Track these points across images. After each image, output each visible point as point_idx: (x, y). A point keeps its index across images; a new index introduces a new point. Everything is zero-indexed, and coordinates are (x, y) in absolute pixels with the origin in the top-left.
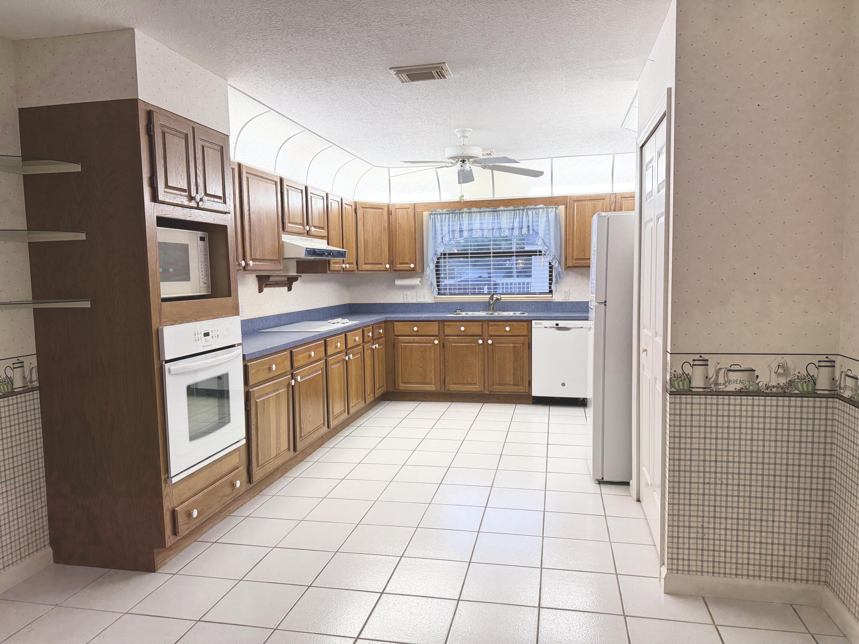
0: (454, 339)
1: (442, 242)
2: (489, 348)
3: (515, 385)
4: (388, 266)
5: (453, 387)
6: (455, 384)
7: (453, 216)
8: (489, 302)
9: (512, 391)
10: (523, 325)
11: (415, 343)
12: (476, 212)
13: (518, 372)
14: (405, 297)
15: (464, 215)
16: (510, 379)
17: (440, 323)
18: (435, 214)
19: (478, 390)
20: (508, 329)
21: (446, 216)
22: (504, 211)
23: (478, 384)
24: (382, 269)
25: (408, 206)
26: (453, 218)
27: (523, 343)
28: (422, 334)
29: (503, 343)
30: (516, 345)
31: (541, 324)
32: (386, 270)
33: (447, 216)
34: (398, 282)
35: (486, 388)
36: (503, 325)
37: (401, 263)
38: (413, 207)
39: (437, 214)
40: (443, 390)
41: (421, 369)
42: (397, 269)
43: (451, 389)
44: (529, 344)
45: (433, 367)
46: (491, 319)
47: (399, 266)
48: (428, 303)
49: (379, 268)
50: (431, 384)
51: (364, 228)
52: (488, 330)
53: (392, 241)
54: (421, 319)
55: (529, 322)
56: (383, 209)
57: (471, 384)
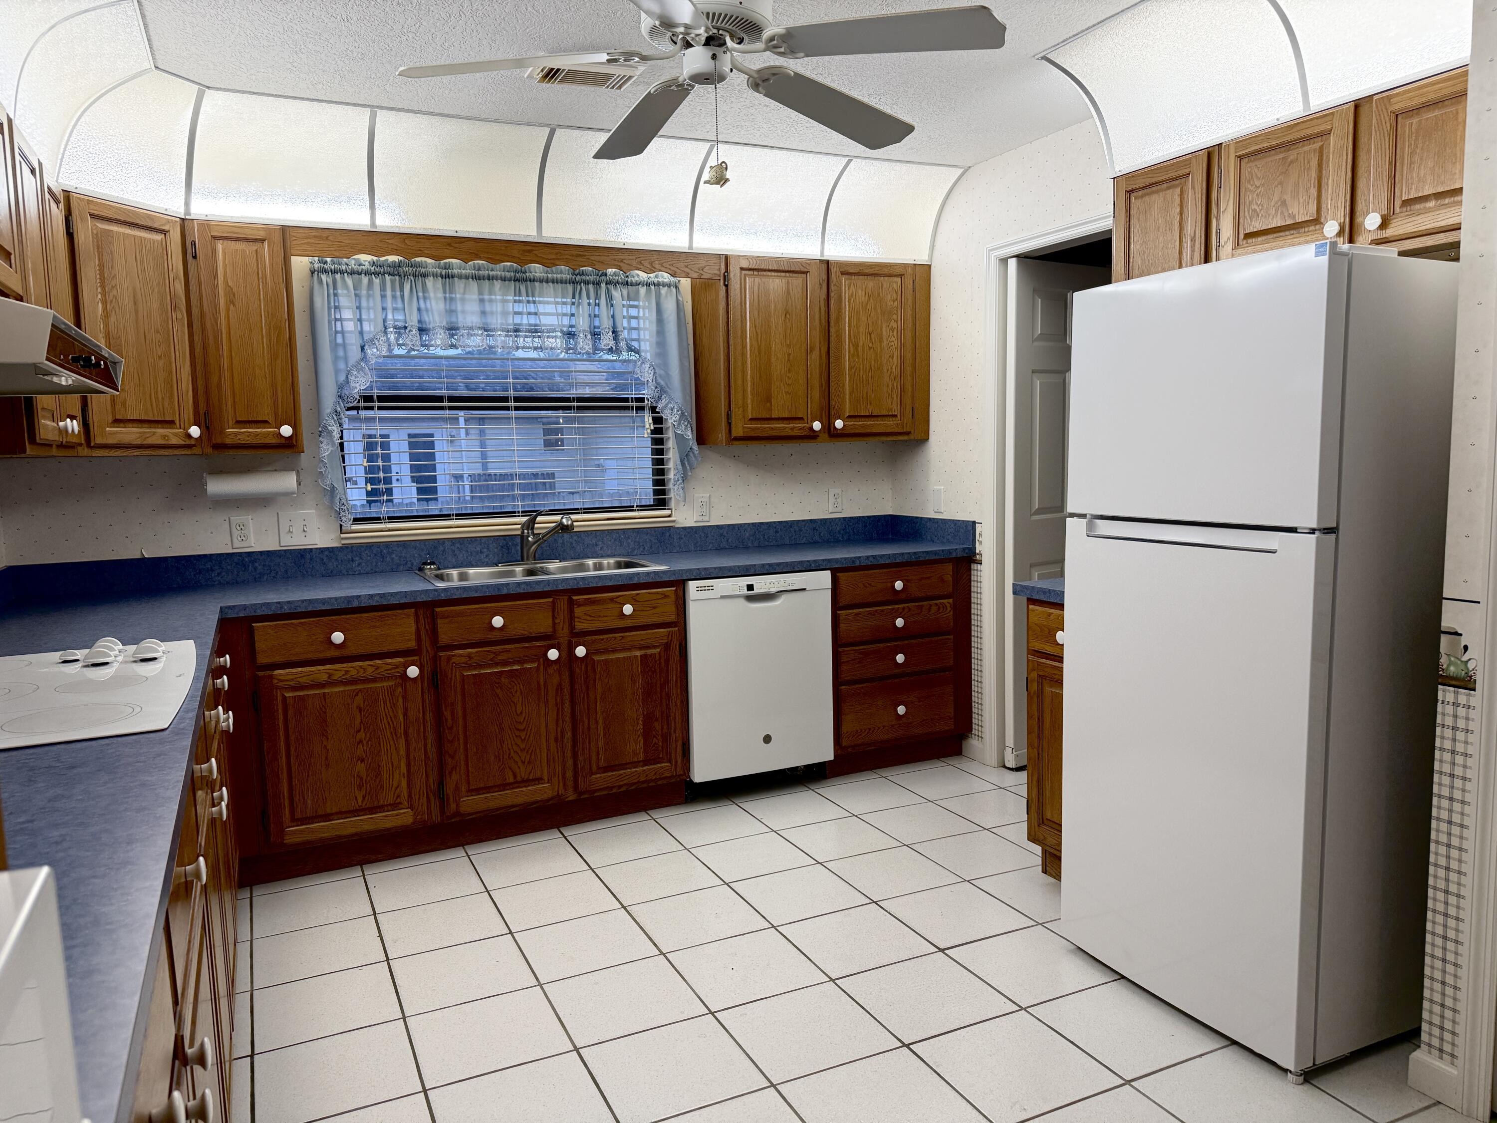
0: (469, 656)
1: (364, 358)
2: (577, 670)
3: (646, 762)
4: (195, 431)
5: (472, 803)
6: (478, 791)
7: (393, 282)
8: (522, 536)
9: (642, 779)
10: (665, 596)
11: (334, 684)
12: (467, 277)
13: (657, 725)
14: (236, 533)
15: (430, 282)
16: (635, 746)
17: (421, 612)
18: (334, 272)
19: (549, 794)
20: (628, 609)
21: (370, 283)
22: (547, 282)
23: (546, 778)
24: (174, 441)
25: (261, 234)
26: (393, 289)
27: (667, 646)
28: (362, 651)
29: (614, 651)
30: (649, 652)
31: (710, 588)
32: (189, 444)
33: (377, 281)
34: (217, 486)
35: (570, 784)
36: (612, 600)
37: (240, 423)
38: (277, 238)
39: (342, 272)
40: (436, 817)
41: (361, 767)
42: (228, 441)
43: (464, 809)
44: (680, 644)
45: (403, 752)
46: (581, 585)
47: (233, 433)
48: (322, 550)
49: (164, 437)
50: (395, 806)
51: (104, 293)
52: (572, 618)
53: (205, 348)
54: (355, 604)
55: (680, 585)
56: (164, 232)
57: (526, 782)
